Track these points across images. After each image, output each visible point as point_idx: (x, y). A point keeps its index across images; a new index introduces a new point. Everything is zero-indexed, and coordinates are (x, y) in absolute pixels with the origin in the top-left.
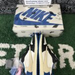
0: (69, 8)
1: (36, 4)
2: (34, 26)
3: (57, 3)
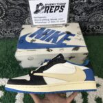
0: (91, 27)
1: (47, 24)
2: (46, 49)
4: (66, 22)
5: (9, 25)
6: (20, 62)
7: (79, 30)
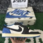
0: (37, 9)
1: (19, 7)
2: (18, 18)
3: (30, 6)
4: (27, 7)
5: (2, 8)
6: (7, 24)
7: (33, 10)
